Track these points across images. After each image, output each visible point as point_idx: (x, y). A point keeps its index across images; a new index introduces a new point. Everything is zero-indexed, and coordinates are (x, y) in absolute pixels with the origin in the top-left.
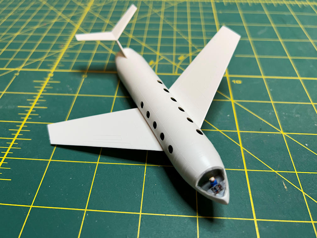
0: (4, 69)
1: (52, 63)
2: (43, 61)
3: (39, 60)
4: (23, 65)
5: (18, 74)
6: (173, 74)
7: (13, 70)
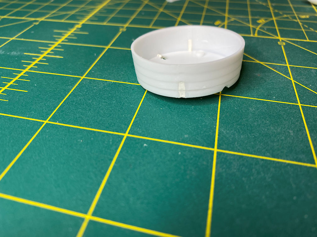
0: (23, 18)
1: (83, 17)
2: (72, 14)
3: (68, 13)
4: (47, 16)
5: (37, 23)
6: (252, 35)
7: (33, 19)
